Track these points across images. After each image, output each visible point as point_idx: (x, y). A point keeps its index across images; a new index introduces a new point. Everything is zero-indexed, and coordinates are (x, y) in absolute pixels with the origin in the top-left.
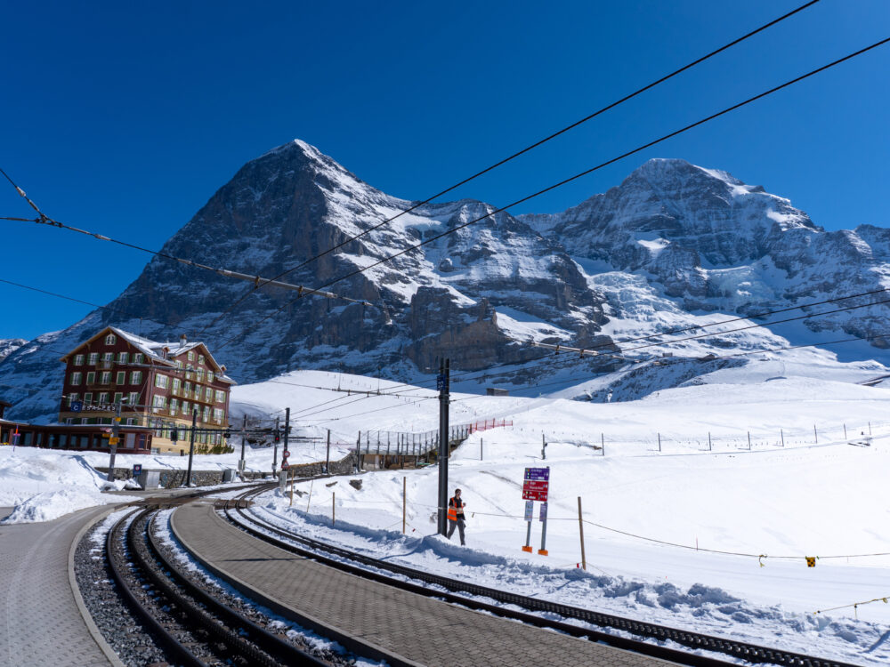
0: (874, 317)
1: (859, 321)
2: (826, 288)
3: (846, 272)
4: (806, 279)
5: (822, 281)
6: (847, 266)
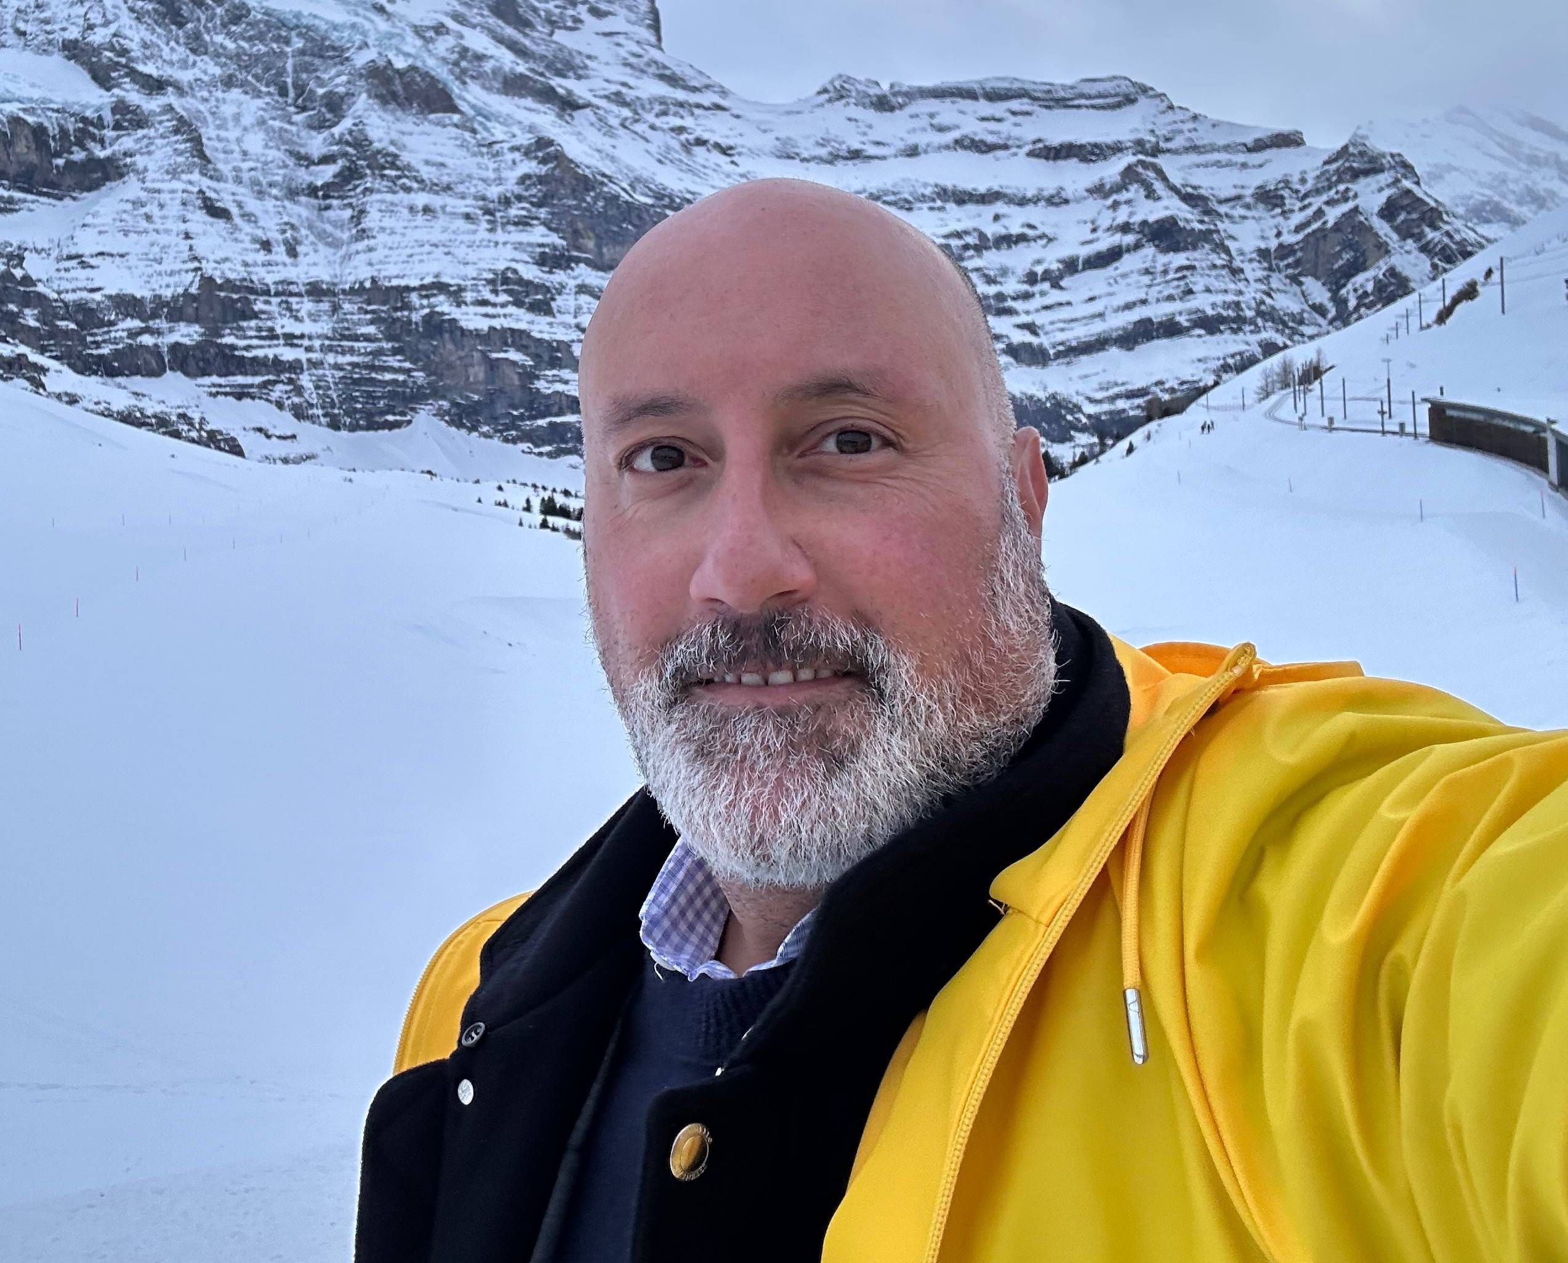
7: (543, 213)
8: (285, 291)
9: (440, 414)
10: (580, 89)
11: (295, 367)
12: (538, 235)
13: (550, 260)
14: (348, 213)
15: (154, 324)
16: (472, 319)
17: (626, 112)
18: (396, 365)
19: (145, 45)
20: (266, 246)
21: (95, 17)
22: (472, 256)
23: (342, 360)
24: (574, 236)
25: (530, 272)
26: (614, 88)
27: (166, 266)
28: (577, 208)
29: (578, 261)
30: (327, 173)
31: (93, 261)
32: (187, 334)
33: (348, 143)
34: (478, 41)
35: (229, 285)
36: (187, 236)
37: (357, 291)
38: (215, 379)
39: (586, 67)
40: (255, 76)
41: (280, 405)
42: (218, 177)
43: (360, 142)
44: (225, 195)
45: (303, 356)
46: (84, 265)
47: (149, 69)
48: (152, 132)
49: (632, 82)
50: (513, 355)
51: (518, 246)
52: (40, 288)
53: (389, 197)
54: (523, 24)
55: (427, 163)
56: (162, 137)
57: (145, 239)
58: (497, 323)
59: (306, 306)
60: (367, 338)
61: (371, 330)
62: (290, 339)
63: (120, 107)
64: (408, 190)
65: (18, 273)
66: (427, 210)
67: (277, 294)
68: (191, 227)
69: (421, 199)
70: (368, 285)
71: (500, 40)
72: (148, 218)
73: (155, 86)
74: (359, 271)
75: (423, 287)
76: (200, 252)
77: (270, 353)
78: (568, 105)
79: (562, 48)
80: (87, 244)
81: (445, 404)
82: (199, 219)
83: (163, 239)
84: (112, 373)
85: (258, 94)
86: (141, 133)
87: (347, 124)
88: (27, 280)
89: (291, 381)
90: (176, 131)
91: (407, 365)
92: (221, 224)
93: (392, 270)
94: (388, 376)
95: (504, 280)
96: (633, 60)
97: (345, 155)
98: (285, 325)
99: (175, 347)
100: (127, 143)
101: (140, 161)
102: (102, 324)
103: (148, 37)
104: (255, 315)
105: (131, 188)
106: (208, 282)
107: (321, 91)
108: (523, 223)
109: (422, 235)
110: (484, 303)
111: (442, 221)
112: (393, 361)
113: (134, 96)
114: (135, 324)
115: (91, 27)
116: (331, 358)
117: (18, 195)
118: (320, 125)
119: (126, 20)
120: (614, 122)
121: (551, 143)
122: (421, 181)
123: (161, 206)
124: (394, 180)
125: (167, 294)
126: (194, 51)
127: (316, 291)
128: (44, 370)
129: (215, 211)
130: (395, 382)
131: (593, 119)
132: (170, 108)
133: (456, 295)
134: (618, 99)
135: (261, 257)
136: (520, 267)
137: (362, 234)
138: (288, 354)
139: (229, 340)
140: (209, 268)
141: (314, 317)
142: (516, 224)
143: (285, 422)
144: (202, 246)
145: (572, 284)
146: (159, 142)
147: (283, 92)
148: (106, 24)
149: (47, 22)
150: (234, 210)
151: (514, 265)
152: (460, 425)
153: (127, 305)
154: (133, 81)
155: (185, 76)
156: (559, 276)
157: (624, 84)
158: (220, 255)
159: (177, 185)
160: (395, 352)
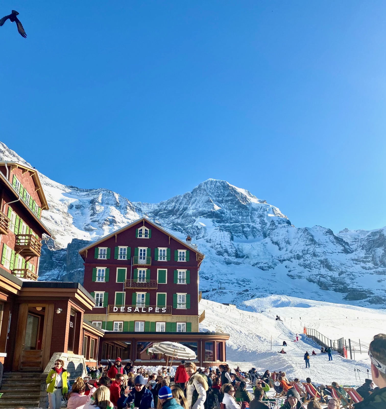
0: (321, 275)
1: (314, 276)
2: (298, 257)
3: (308, 250)
4: (288, 252)
5: (296, 254)
6: (309, 247)
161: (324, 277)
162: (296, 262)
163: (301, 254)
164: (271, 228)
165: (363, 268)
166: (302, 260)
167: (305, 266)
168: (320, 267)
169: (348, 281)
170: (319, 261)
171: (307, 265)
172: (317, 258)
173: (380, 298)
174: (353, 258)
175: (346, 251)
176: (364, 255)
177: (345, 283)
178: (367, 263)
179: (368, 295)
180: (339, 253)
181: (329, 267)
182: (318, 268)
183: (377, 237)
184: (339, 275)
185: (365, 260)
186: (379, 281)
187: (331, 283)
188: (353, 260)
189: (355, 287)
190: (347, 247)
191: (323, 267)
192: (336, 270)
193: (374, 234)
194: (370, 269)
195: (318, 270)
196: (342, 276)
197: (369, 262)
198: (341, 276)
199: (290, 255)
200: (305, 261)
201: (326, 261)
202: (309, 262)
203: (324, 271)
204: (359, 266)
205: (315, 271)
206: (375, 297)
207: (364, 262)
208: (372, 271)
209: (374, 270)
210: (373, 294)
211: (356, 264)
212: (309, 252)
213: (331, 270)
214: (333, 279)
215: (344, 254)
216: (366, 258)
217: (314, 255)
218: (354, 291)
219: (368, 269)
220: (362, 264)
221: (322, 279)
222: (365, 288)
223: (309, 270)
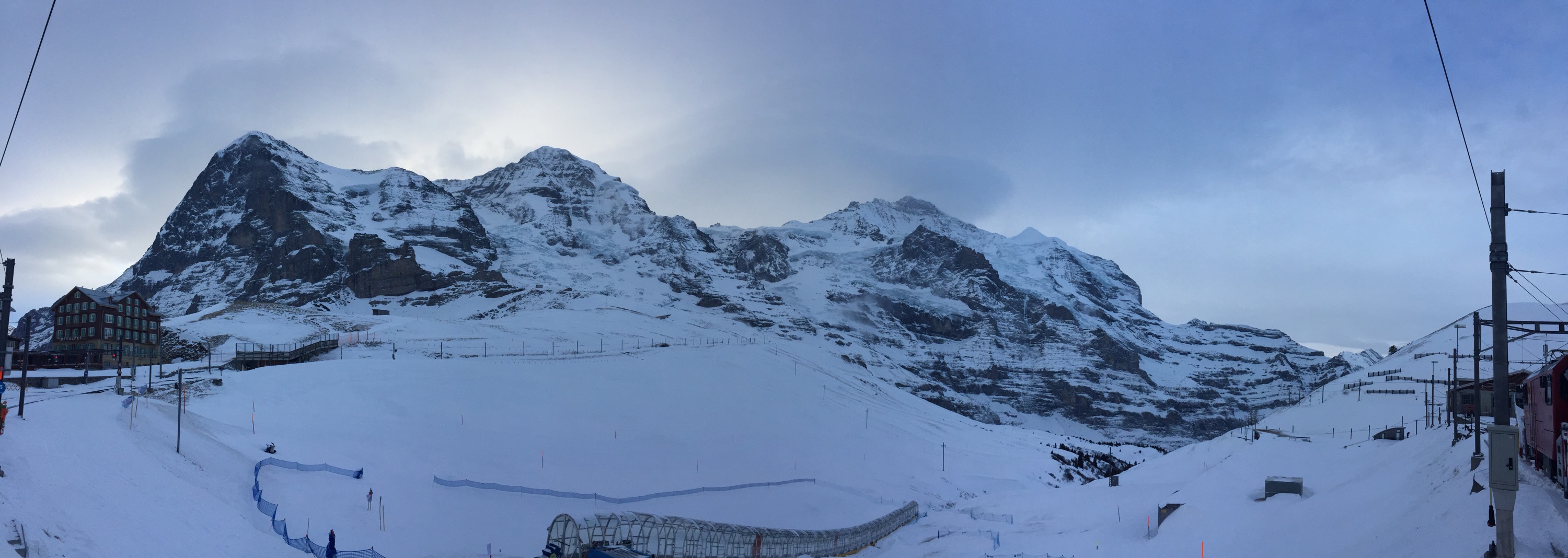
0: (675, 275)
1: (667, 276)
2: (651, 252)
3: (664, 244)
4: (639, 244)
5: (649, 248)
6: (666, 240)
7: (1098, 351)
8: (1017, 371)
9: (1061, 413)
10: (1115, 316)
11: (1018, 394)
12: (1096, 358)
13: (1099, 366)
14: (1039, 348)
15: (978, 378)
16: (1073, 383)
17: (1128, 323)
18: (1050, 396)
19: (984, 298)
20: (1013, 357)
21: (971, 290)
22: (1075, 363)
23: (1033, 393)
24: (1107, 360)
25: (1093, 369)
26: (1125, 316)
27: (983, 361)
28: (1109, 351)
29: (1108, 367)
30: (1034, 336)
31: (963, 359)
32: (987, 382)
33: (1040, 328)
34: (1083, 300)
35: (1001, 368)
36: (990, 353)
37: (1039, 372)
38: (995, 396)
39: (1117, 310)
40: (1015, 308)
41: (1013, 406)
42: (1001, 336)
43: (1043, 326)
44: (1002, 341)
45: (1021, 391)
46: (961, 359)
47: (985, 305)
48: (983, 323)
49: (1131, 315)
50: (1086, 395)
51: (1091, 361)
52: (948, 366)
53: (1051, 344)
54: (1099, 296)
55: (1063, 334)
56: (986, 324)
57: (978, 353)
58: (1081, 384)
59: (1024, 375)
60: (1041, 387)
61: (1043, 384)
62: (1018, 385)
63: (975, 315)
64: (1057, 342)
65: (942, 361)
66: (1063, 348)
67: (1015, 372)
68: (992, 350)
69: (1061, 345)
70: (1042, 370)
71: (1091, 300)
72: (980, 347)
73: (986, 310)
74: (1040, 366)
75: (1059, 372)
76: (993, 357)
77: (1011, 389)
78: (1110, 320)
79: (1110, 304)
80: (963, 353)
81: (1063, 409)
82: (994, 348)
83: (983, 353)
84: (965, 392)
85: (1015, 313)
86: (980, 322)
87: (1040, 322)
88: (944, 363)
89: (1017, 399)
90: (990, 322)
91: (1053, 396)
92: (1000, 350)
93: (1049, 366)
94: (1047, 399)
95: (1086, 373)
96: (1132, 309)
97: (1039, 331)
98: (1016, 381)
99: (984, 385)
100: (976, 325)
101: (979, 330)
102: (964, 377)
103: (985, 296)
104: (1008, 378)
105: (976, 338)
106: (995, 366)
107: (1034, 312)
108: (1091, 354)
109: (1060, 356)
110: (1078, 378)
111: (1066, 352)
112: (1049, 395)
113: (979, 312)
114: (973, 378)
115: (970, 293)
116: (1030, 392)
117: (944, 339)
118: (1033, 322)
119: (979, 291)
120: (1125, 326)
121: (1102, 330)
122: (1061, 340)
123: (984, 344)
124: (1052, 339)
125: (983, 369)
126: (998, 300)
127: (1027, 371)
128: (945, 390)
129: (1000, 346)
130: (1049, 402)
131: (1118, 325)
132: (989, 316)
133: (1068, 374)
134: (1126, 319)
135: (1011, 360)
136: (1089, 368)
137: (1042, 354)
138: (1016, 390)
139: (999, 385)
140: (995, 362)
141: (1025, 379)
142: (1089, 354)
143: (1014, 411)
144: (994, 356)
145: (1106, 374)
146: (985, 325)
147: (1022, 312)
148: (974, 292)
149: (958, 291)
150: (1005, 346)
151: (1088, 367)
152: (1066, 417)
153: (972, 372)
154: (980, 308)
155: (995, 307)
156: (1101, 371)
157: (1128, 315)
158: (999, 359)
159: (989, 338)
160: (1050, 392)
161: (678, 278)
162: (647, 258)
163: (655, 248)
164: (623, 213)
165: (725, 270)
166: (656, 255)
167: (658, 263)
168: (676, 265)
169: (704, 285)
170: (675, 258)
171: (660, 262)
172: (674, 255)
173: (736, 307)
174: (715, 258)
175: (709, 249)
176: (727, 256)
177: (700, 287)
178: (729, 266)
179: (723, 302)
180: (699, 250)
181: (686, 267)
182: (672, 267)
183: (750, 238)
184: (696, 276)
185: (727, 261)
186: (738, 287)
187: (685, 285)
188: (714, 260)
189: (710, 292)
190: (711, 244)
191: (679, 266)
192: (692, 270)
193: (747, 234)
194: (731, 272)
195: (672, 268)
196: (700, 277)
197: (731, 264)
198: (697, 278)
199: (642, 248)
200: (658, 257)
201: (683, 259)
202: (663, 258)
203: (678, 271)
204: (720, 268)
205: (669, 270)
206: (730, 304)
207: (727, 264)
208: (733, 275)
209: (736, 274)
210: (728, 301)
211: (717, 265)
212: (665, 247)
213: (687, 270)
214: (688, 281)
215: (705, 253)
216: (729, 259)
217: (671, 250)
218: (709, 296)
219: (730, 273)
220: (724, 267)
221: (676, 280)
222: (721, 294)
223: (663, 268)
